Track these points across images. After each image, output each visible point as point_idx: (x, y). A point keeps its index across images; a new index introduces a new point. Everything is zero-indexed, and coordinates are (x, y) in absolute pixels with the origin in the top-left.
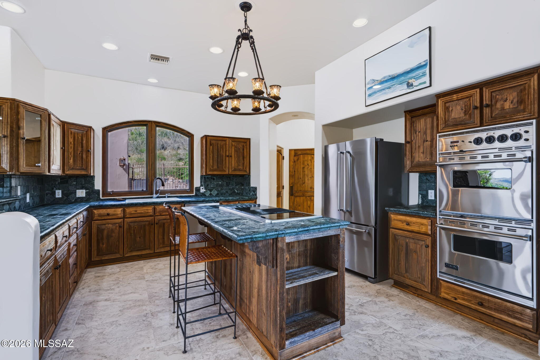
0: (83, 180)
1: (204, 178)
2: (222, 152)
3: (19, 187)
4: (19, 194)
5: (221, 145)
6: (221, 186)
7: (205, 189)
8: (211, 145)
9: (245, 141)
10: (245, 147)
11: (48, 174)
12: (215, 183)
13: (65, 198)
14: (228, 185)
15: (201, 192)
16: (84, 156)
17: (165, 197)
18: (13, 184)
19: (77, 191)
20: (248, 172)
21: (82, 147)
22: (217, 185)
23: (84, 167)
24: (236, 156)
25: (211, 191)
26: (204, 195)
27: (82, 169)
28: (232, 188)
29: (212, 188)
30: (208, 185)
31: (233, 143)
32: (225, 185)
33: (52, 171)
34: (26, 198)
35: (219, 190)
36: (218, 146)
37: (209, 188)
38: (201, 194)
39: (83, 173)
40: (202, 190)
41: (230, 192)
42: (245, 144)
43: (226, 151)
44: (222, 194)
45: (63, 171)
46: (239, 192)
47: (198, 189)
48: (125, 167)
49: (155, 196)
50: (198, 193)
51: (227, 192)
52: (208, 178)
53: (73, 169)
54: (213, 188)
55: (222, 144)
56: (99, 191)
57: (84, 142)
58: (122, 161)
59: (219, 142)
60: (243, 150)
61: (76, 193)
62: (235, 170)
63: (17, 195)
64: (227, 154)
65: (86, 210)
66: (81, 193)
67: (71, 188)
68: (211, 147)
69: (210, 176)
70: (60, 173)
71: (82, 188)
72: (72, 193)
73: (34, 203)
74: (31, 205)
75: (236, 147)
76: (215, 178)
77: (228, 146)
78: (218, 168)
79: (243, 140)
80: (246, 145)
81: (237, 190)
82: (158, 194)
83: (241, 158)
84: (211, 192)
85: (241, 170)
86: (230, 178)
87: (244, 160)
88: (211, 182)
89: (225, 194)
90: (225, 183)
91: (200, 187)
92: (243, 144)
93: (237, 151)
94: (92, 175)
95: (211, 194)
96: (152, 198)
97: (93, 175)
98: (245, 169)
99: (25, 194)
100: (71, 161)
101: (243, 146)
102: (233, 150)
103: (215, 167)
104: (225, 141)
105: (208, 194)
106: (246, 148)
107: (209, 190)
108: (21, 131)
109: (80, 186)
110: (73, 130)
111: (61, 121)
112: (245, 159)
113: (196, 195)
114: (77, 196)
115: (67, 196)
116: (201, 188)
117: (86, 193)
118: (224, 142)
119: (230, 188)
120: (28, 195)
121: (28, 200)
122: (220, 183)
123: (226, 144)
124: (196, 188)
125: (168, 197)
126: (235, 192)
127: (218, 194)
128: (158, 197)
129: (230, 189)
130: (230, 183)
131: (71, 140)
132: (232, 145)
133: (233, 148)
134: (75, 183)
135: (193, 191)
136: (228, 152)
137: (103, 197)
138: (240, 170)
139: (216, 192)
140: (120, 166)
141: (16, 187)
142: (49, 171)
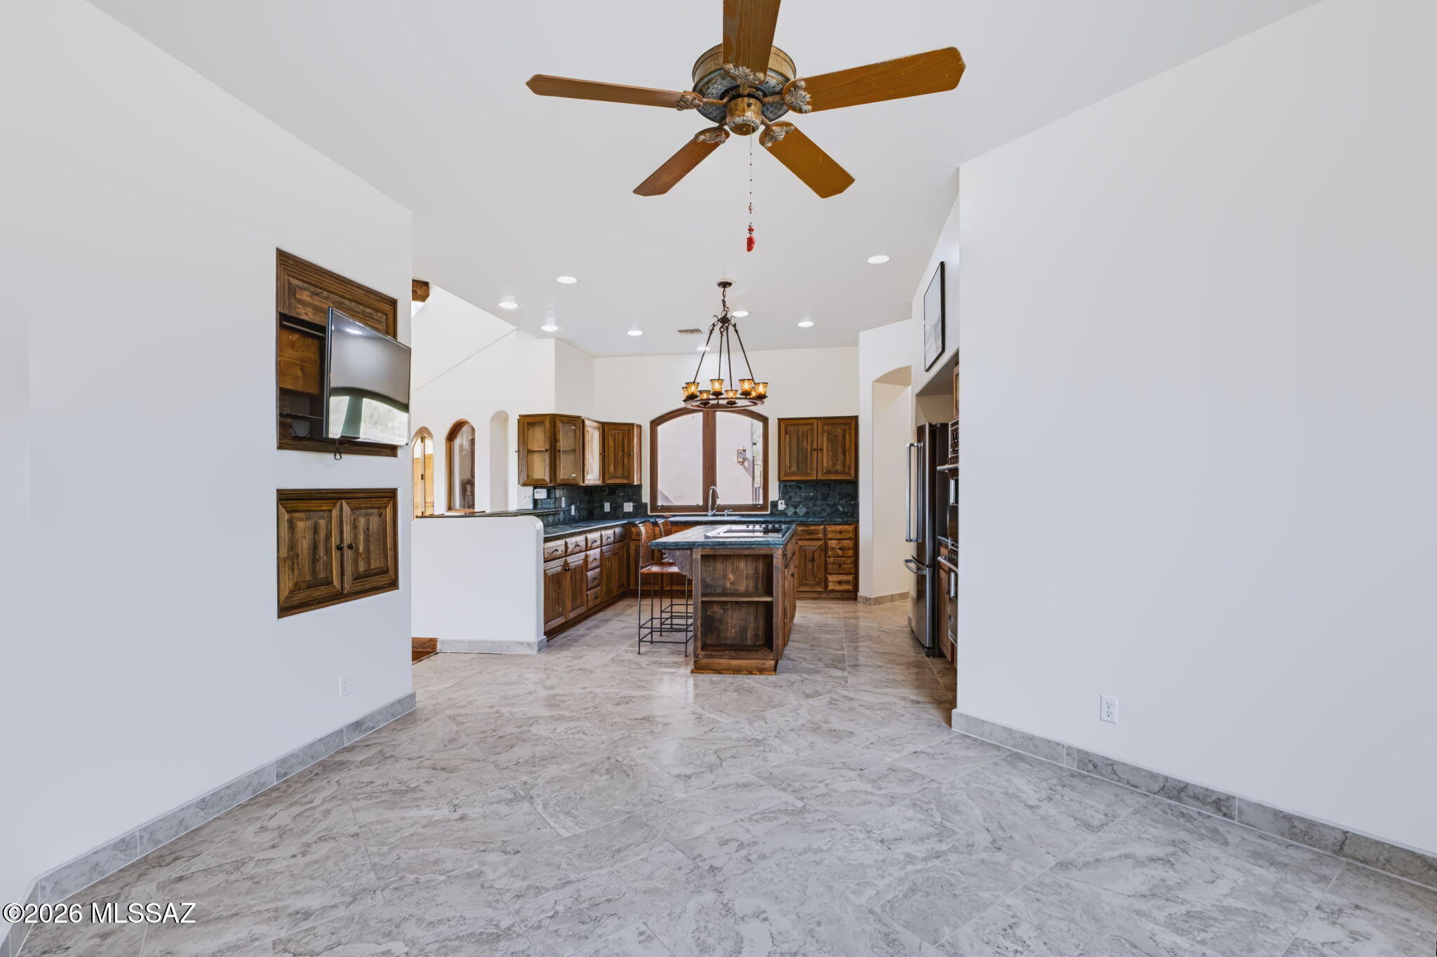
0: (630, 491)
1: (785, 487)
2: (805, 443)
3: (563, 499)
4: (563, 505)
5: (803, 432)
6: (814, 499)
7: (786, 504)
8: (786, 433)
9: (848, 421)
10: (848, 431)
11: (582, 484)
12: (803, 494)
13: (613, 512)
14: (825, 498)
15: (779, 509)
16: (626, 461)
17: (723, 515)
18: (558, 496)
19: (625, 504)
20: (853, 475)
21: (623, 451)
22: (806, 498)
23: (626, 474)
24: (830, 448)
25: (795, 507)
26: (784, 514)
27: (623, 477)
28: (833, 503)
29: (797, 502)
30: (790, 498)
31: (825, 428)
32: (820, 497)
33: (586, 482)
34: (570, 510)
35: (810, 505)
36: (798, 434)
37: (793, 503)
38: (779, 513)
39: (625, 481)
40: (781, 507)
41: (828, 510)
42: (847, 427)
43: (812, 441)
44: (814, 514)
45: (604, 480)
46: (846, 510)
47: (775, 505)
48: (746, 464)
49: (710, 513)
50: (774, 511)
51: (824, 510)
52: (790, 486)
53: (613, 477)
54: (800, 503)
55: (805, 431)
56: (646, 504)
57: (626, 443)
58: (741, 453)
59: (801, 428)
60: (844, 437)
61: (623, 506)
62: (828, 472)
63: (561, 507)
64: (815, 447)
65: (623, 526)
66: (628, 507)
67: (619, 500)
68: (787, 436)
69: (794, 483)
70: (599, 482)
71: (629, 501)
72: (620, 507)
73: (580, 516)
74: (577, 518)
75: (829, 433)
76: (802, 486)
77: (815, 433)
78: (798, 469)
79: (843, 421)
80: (850, 429)
81: (842, 508)
82: (715, 511)
83: (840, 451)
84: (797, 510)
85: (840, 473)
86: (829, 485)
87: (844, 454)
88: (796, 493)
89: (820, 513)
90: (821, 494)
91: (777, 502)
92: (843, 427)
93: (832, 440)
94: (635, 483)
95: (795, 513)
96: (706, 515)
97: (639, 483)
98: (847, 470)
99: (570, 506)
100: (612, 468)
101: (844, 431)
102: (825, 439)
103: (794, 469)
104: (811, 424)
105: (790, 512)
106: (850, 433)
107: (792, 505)
108: (558, 444)
109: (628, 498)
110: (613, 432)
111: (598, 422)
112: (847, 453)
113: (772, 514)
114: (625, 511)
115: (615, 510)
116: (780, 502)
117: (634, 506)
118: (807, 428)
119: (828, 502)
120: (573, 507)
121: (573, 513)
122: (812, 494)
123: (812, 430)
124: (772, 502)
125: (728, 515)
126: (837, 510)
127: (807, 513)
128: (714, 515)
129: (829, 505)
130: (828, 494)
131: (611, 443)
132: (823, 430)
133: (825, 435)
134: (622, 494)
135: (767, 508)
136: (815, 443)
137: (651, 512)
138: (837, 473)
139: (804, 510)
140: (739, 462)
141: (560, 498)
142: (583, 482)
